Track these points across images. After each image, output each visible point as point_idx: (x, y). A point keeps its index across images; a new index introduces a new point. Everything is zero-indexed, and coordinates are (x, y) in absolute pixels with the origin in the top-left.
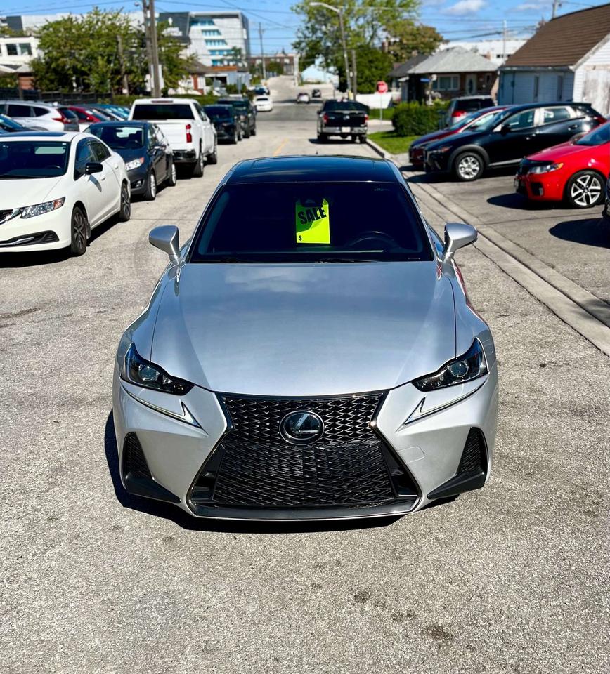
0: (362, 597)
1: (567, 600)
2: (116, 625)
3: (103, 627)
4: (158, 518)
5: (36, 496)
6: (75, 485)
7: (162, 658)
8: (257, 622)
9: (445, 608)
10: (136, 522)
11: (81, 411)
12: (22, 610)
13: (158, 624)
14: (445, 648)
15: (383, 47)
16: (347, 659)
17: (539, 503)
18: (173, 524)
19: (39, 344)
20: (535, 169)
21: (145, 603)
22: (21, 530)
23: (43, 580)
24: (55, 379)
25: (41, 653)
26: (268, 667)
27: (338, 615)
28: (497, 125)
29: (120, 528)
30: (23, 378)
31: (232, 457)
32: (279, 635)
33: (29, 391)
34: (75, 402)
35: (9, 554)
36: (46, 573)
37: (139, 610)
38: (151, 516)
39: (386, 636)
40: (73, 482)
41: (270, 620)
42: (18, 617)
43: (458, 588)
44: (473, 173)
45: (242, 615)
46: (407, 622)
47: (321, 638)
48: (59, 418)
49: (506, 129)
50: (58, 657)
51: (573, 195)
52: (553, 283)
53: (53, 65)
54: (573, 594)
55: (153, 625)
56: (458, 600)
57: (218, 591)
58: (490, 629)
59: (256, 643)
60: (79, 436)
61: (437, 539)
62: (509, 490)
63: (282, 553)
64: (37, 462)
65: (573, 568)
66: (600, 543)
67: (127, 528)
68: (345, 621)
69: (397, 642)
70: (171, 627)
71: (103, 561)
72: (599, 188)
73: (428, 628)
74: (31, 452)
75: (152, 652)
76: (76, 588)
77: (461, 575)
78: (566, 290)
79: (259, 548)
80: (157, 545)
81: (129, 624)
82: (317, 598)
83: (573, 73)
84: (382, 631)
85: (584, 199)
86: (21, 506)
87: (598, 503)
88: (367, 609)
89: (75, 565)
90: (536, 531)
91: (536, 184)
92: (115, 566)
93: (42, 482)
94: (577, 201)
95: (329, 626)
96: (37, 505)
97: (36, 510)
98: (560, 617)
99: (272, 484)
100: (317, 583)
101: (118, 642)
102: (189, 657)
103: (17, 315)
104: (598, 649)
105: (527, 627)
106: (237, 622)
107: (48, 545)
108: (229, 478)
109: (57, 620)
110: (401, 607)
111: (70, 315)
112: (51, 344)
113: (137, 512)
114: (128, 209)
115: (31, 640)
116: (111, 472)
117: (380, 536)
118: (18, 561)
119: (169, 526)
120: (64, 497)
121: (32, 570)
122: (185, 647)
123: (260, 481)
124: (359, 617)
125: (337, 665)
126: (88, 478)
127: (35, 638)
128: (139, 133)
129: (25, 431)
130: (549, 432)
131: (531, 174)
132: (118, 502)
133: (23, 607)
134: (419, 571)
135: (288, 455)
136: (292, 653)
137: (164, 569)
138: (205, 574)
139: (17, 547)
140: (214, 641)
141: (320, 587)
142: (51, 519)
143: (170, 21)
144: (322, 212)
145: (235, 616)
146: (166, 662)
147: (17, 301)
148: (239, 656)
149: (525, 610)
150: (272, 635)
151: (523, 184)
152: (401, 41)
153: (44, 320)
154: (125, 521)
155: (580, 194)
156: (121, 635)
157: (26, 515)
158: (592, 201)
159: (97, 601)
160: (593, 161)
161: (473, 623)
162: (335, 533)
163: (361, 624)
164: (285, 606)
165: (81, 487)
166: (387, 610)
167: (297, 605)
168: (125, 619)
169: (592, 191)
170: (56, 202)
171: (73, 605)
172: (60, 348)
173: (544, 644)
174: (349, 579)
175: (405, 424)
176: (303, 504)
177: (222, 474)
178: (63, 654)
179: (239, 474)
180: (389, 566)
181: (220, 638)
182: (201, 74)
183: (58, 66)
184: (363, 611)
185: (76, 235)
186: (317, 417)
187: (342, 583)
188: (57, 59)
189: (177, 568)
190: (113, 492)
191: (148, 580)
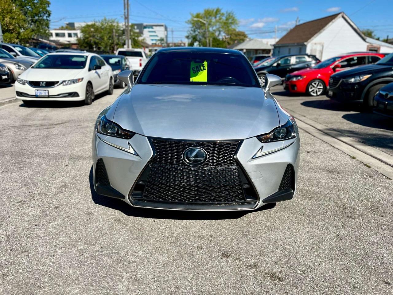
0: (226, 255)
1: (347, 261)
2: (83, 263)
3: (76, 264)
4: (113, 210)
5: (50, 197)
6: (72, 193)
7: (108, 283)
8: (165, 265)
9: (275, 263)
10: (101, 211)
11: (80, 162)
12: (31, 252)
13: (108, 264)
14: (279, 285)
15: (223, 39)
16: (220, 290)
17: (320, 210)
18: (121, 213)
19: (64, 135)
20: (293, 79)
21: (101, 252)
22: (39, 212)
23: (46, 237)
24: (70, 148)
25: (37, 277)
26: (172, 291)
27: (213, 263)
28: (274, 63)
29: (92, 213)
30: (54, 148)
31: (155, 172)
32: (179, 273)
33: (56, 153)
34: (78, 158)
35: (30, 224)
36: (48, 234)
37: (97, 256)
38: (110, 209)
39: (242, 277)
40: (70, 191)
41: (173, 265)
42: (28, 256)
43: (282, 252)
44: (263, 83)
45: (157, 261)
46: (254, 269)
47: (203, 276)
48: (68, 164)
49: (278, 65)
50: (46, 280)
51: (310, 90)
52: (306, 122)
53: (86, 40)
54: (350, 258)
55: (105, 264)
56: (283, 259)
57: (144, 247)
58: (305, 276)
59: (164, 277)
60: (77, 172)
61: (266, 226)
62: (303, 204)
63: (180, 230)
64: (54, 182)
65: (347, 244)
66: (359, 232)
67: (96, 214)
68: (217, 267)
69: (249, 281)
70: (115, 266)
71: (81, 229)
72: (322, 87)
73: (267, 274)
74: (52, 177)
75: (102, 280)
76: (63, 242)
77: (283, 245)
78: (313, 125)
79: (168, 226)
80: (111, 222)
81: (91, 263)
82: (200, 254)
83: (306, 46)
84: (239, 274)
85: (315, 93)
86: (41, 201)
87: (353, 212)
88: (230, 261)
89: (65, 230)
90: (321, 224)
91: (293, 85)
92: (87, 232)
93: (54, 191)
94: (312, 93)
95: (208, 270)
96: (50, 201)
97: (49, 203)
98: (346, 271)
99: (176, 189)
100: (200, 246)
101: (83, 273)
102: (124, 284)
103: (56, 125)
104: (372, 289)
105: (327, 275)
106: (154, 265)
107: (52, 220)
108: (153, 185)
109: (50, 259)
110: (249, 261)
111: (81, 125)
112: (70, 135)
113: (102, 206)
114: (112, 90)
115: (33, 269)
116: (91, 188)
117: (234, 223)
118: (34, 227)
119: (119, 214)
120: (65, 198)
121: (40, 232)
122: (122, 278)
123: (170, 187)
124: (226, 265)
125: (214, 293)
126: (78, 190)
127: (35, 268)
128: (119, 61)
129: (51, 168)
130: (318, 179)
131: (292, 81)
132: (93, 201)
133: (32, 251)
134: (258, 242)
135: (187, 172)
136: (186, 284)
137: (114, 235)
138: (137, 238)
139: (35, 220)
140: (139, 275)
141: (202, 248)
142: (56, 208)
143: (136, 27)
144: (204, 67)
145: (153, 261)
146: (110, 286)
147: (57, 120)
148: (154, 284)
149: (324, 266)
150: (175, 273)
151: (287, 85)
152: (230, 37)
153: (68, 127)
154: (95, 211)
155: (313, 90)
156: (85, 268)
157: (43, 205)
158: (319, 93)
159: (74, 250)
160: (319, 75)
161: (294, 272)
162: (209, 221)
163: (227, 269)
164: (181, 257)
165: (75, 194)
166: (242, 262)
167: (189, 257)
168: (88, 260)
169: (319, 89)
170: (79, 79)
171: (60, 251)
172: (74, 137)
173: (340, 286)
174: (219, 245)
175: (252, 158)
176: (193, 202)
177: (149, 182)
178: (50, 278)
179: (159, 182)
180: (241, 239)
181: (144, 273)
182: (147, 47)
183: (88, 41)
184: (227, 262)
185: (87, 95)
186: (204, 151)
187: (214, 246)
188: (88, 38)
189: (121, 235)
190: (91, 197)
191: (104, 240)
